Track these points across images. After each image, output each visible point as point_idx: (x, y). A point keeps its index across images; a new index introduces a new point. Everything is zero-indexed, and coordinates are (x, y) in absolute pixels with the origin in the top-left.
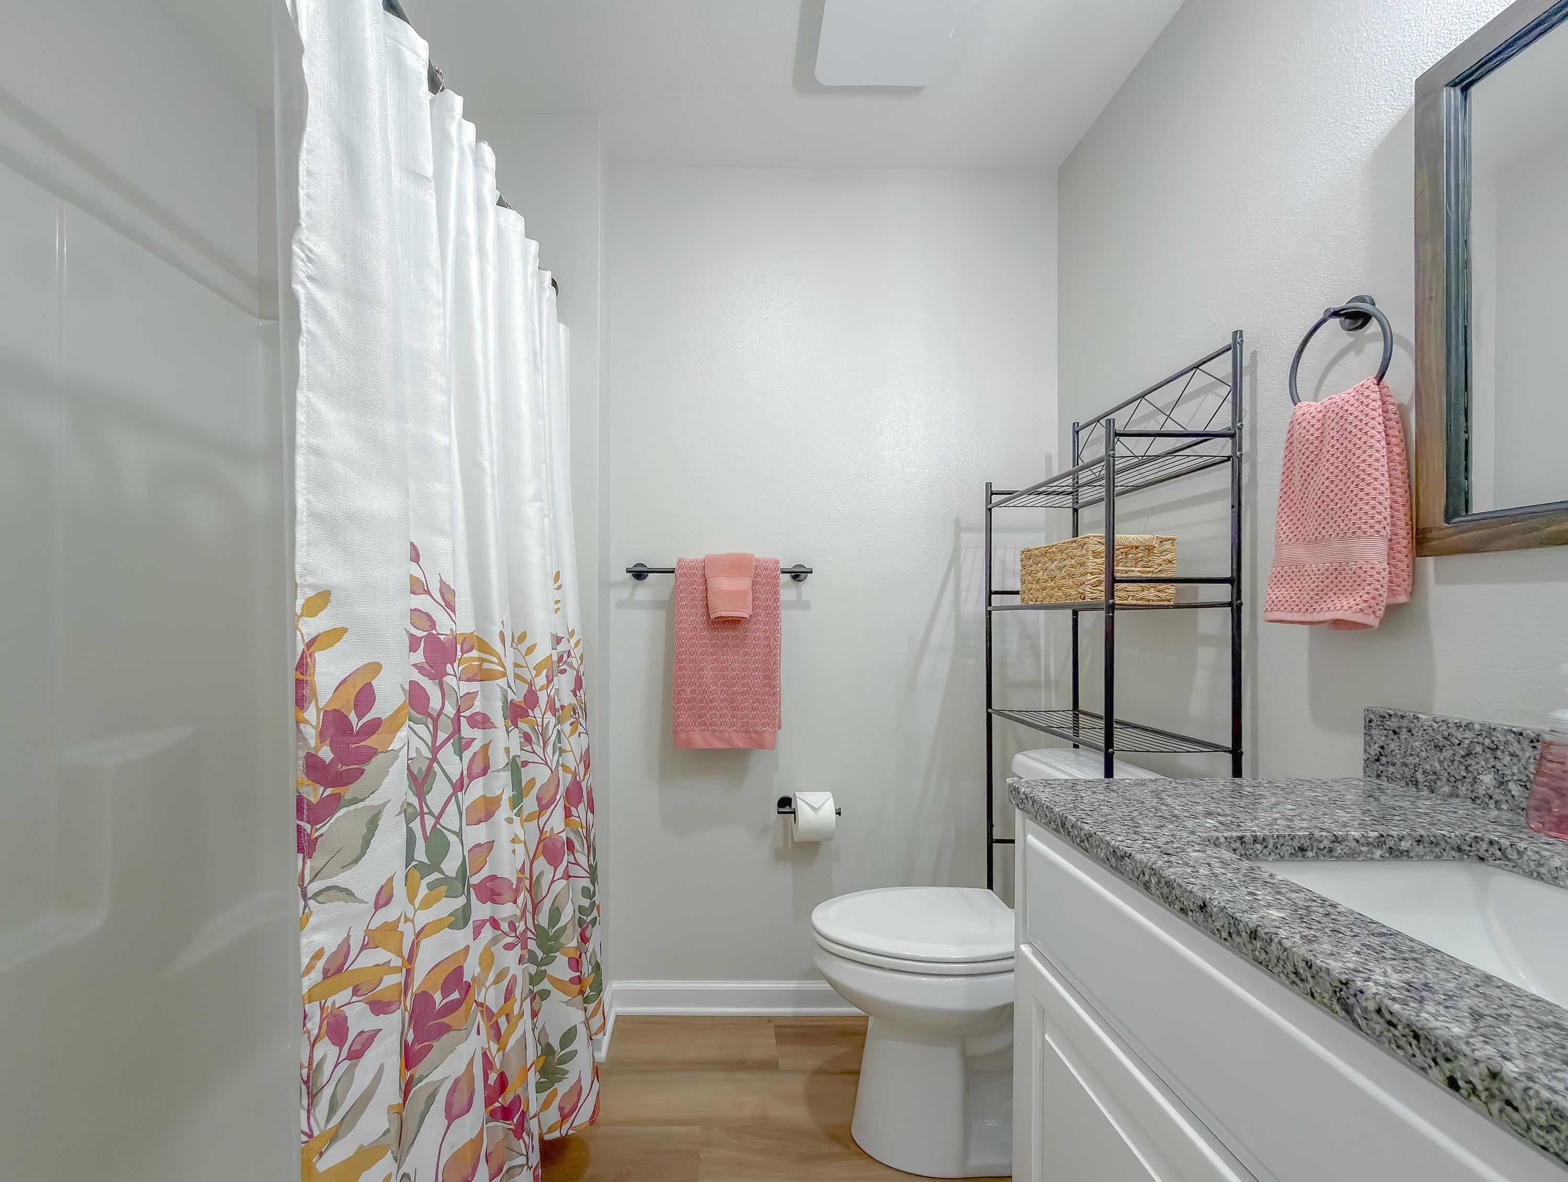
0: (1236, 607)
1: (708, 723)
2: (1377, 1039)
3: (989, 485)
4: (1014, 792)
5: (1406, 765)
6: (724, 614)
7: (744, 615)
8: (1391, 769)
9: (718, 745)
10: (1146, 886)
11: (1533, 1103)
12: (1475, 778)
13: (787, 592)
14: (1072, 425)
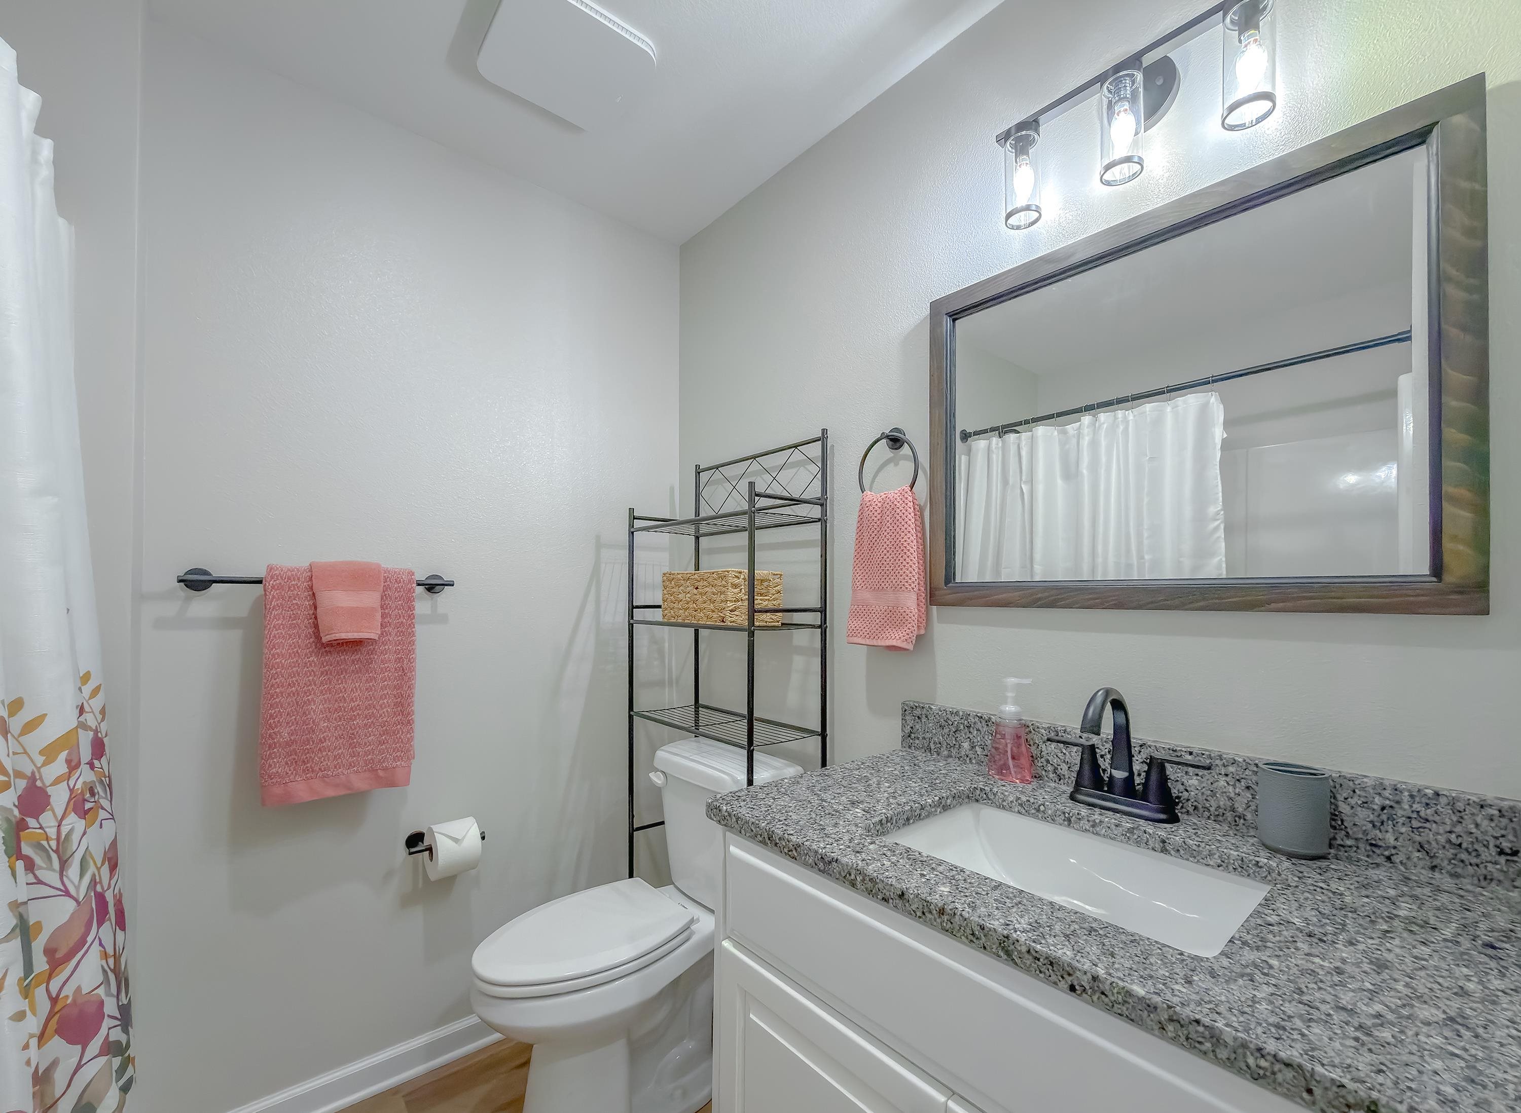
0: (823, 628)
1: (316, 768)
2: (1027, 970)
3: (631, 510)
4: (715, 810)
5: (924, 738)
6: (344, 636)
7: (372, 636)
8: (917, 742)
9: (330, 793)
10: (853, 884)
11: (1115, 991)
12: (960, 745)
13: (423, 604)
14: (695, 467)
